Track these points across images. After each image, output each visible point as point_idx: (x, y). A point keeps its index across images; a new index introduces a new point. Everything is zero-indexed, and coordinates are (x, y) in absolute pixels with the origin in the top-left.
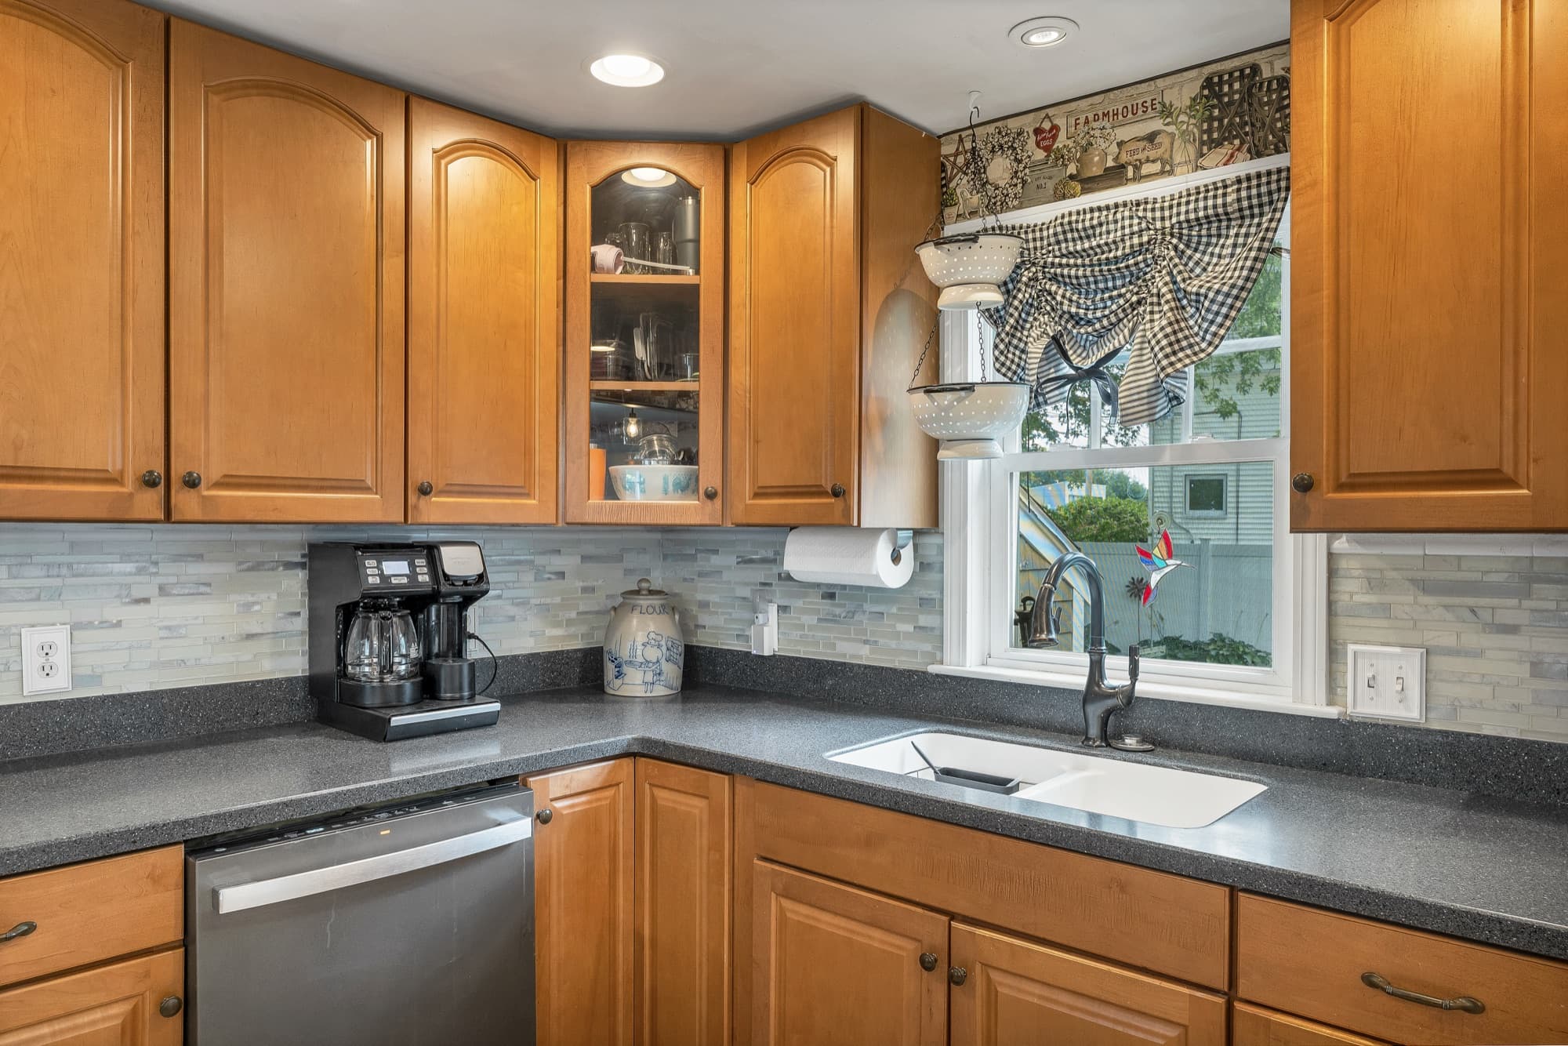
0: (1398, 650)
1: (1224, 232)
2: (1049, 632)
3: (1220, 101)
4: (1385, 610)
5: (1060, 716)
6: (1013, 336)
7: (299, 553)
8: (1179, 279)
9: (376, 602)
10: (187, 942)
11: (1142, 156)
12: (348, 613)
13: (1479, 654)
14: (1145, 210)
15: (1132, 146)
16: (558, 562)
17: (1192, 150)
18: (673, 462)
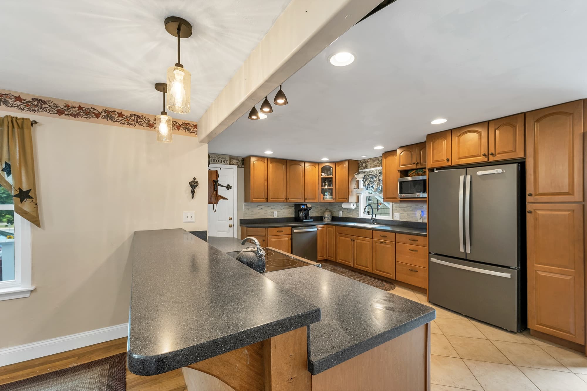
0: (397, 213)
4: (396, 210)
6: (365, 182)
7: (294, 205)
9: (302, 210)
10: (292, 234)
11: (377, 165)
12: (299, 211)
13: (403, 214)
14: (377, 171)
16: (317, 206)
17: (381, 165)
18: (330, 195)
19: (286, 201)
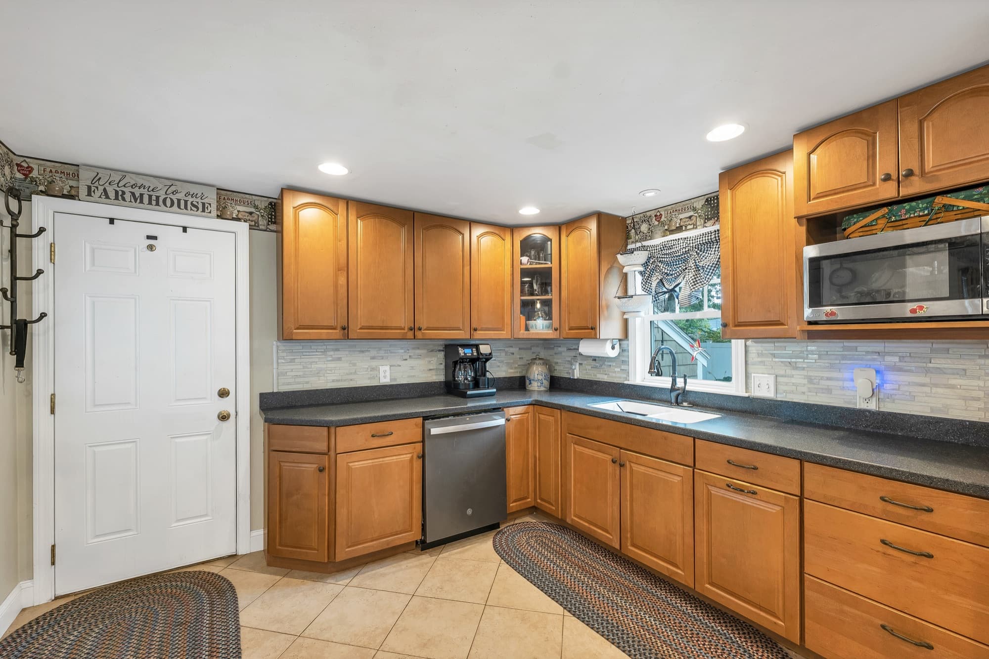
0: (767, 375)
1: (712, 247)
2: (654, 369)
3: (711, 206)
4: (763, 363)
5: (664, 397)
6: (648, 279)
7: (442, 347)
8: (697, 261)
9: (463, 360)
10: (423, 441)
11: (687, 223)
12: (455, 363)
13: (792, 376)
14: (687, 240)
15: (684, 220)
16: (512, 350)
17: (702, 221)
18: (545, 320)
19: (410, 334)
